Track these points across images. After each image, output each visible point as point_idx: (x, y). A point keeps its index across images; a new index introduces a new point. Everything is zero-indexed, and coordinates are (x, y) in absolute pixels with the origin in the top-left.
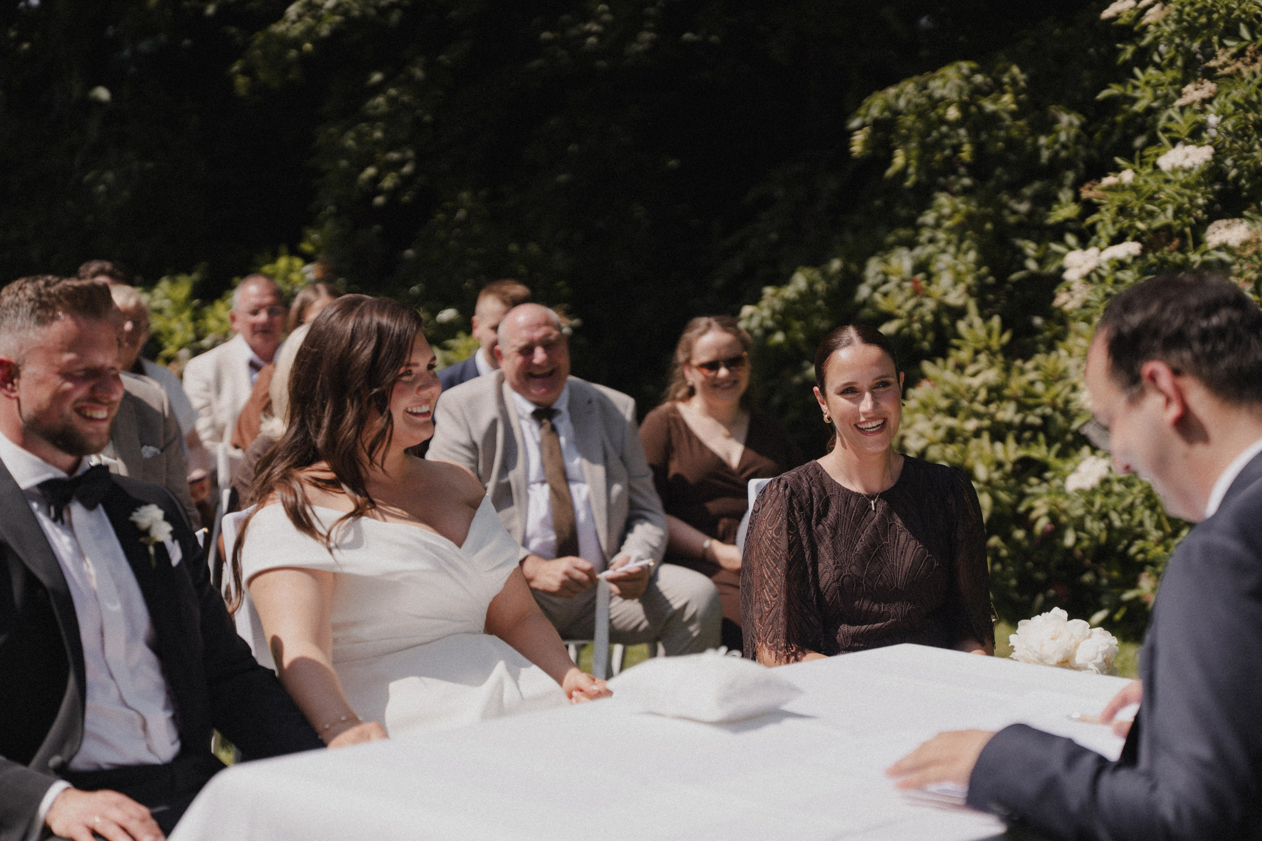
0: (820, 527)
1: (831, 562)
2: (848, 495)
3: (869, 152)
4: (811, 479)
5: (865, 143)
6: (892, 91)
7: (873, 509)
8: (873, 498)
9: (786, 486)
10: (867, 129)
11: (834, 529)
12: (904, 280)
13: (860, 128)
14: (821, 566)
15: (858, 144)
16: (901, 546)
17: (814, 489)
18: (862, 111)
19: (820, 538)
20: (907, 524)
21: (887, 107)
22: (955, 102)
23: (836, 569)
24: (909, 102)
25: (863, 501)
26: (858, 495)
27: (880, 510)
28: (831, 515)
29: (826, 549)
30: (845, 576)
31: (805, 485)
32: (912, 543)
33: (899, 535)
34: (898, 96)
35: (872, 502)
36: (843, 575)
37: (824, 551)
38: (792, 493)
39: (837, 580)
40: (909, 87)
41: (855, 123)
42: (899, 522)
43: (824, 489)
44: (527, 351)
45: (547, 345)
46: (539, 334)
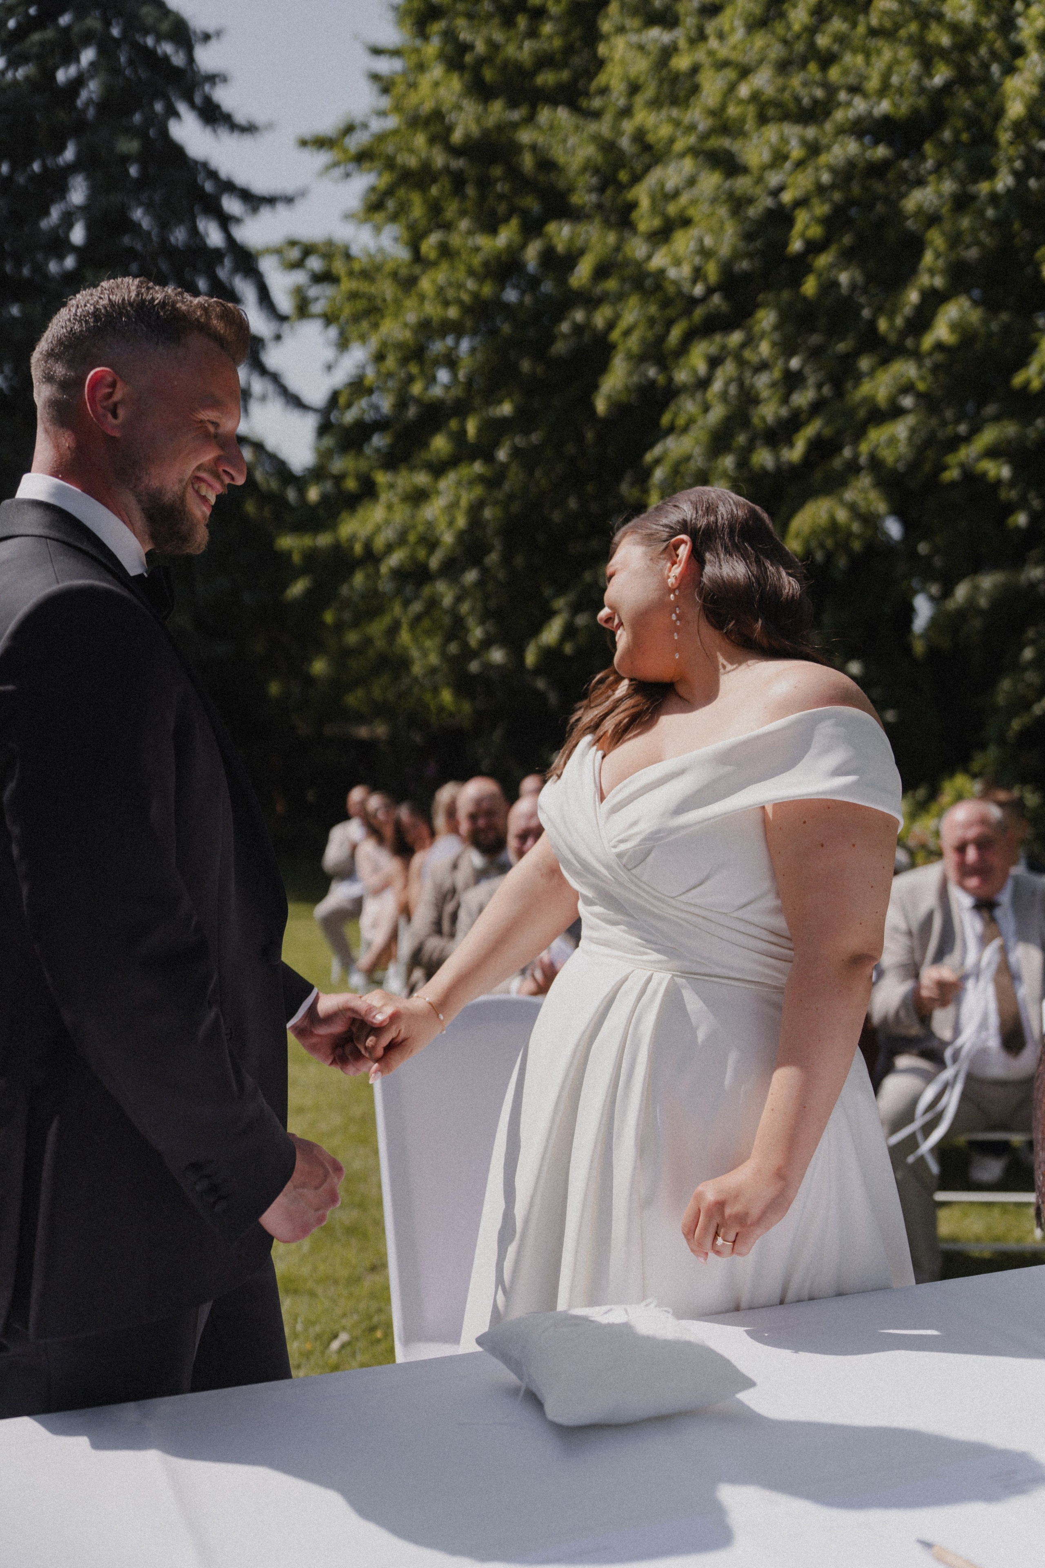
44: (961, 849)
45: (982, 844)
46: (972, 833)
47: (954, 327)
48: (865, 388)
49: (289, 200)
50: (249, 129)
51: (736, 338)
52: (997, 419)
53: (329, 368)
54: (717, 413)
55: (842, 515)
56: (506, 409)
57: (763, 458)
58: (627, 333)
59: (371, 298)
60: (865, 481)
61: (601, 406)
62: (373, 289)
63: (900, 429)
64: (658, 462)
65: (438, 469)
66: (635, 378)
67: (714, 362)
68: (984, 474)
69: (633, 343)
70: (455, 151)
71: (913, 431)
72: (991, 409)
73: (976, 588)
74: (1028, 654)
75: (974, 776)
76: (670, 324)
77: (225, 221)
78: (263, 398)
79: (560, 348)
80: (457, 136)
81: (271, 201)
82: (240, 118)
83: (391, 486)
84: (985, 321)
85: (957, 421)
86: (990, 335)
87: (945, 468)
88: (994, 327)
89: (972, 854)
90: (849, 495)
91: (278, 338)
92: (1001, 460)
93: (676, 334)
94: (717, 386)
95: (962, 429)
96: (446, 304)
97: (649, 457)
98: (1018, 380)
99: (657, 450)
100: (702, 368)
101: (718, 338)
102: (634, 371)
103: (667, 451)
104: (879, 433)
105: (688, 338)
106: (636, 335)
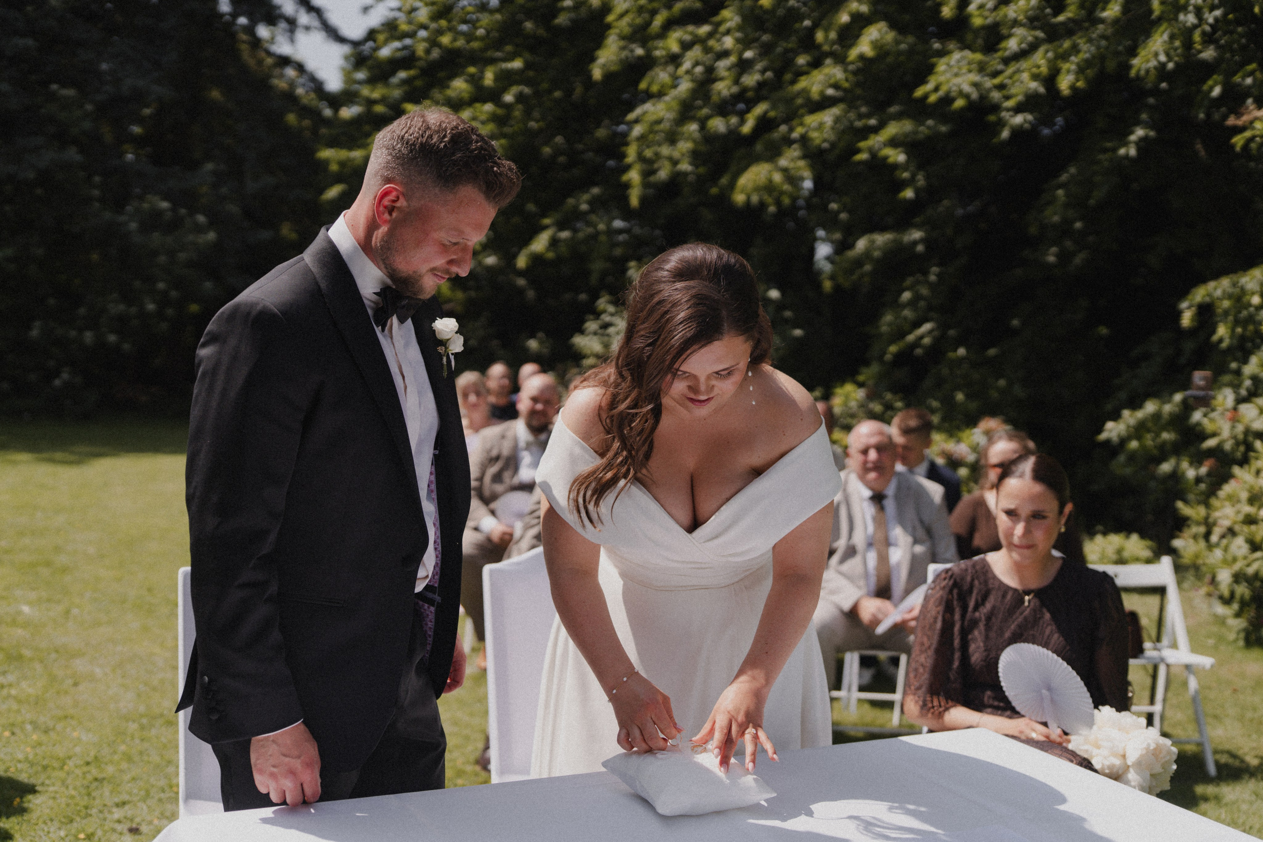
0: (977, 614)
1: (982, 644)
2: (1007, 589)
3: (1196, 323)
4: (976, 572)
5: (1192, 320)
6: (1212, 284)
7: (1026, 604)
8: (1027, 593)
9: (951, 576)
10: (1193, 309)
11: (989, 618)
12: (1227, 410)
13: (1189, 308)
14: (972, 647)
15: (1187, 319)
16: (1045, 637)
17: (976, 582)
18: (1190, 297)
19: (974, 623)
20: (1054, 617)
21: (1209, 295)
22: (1257, 292)
23: (985, 650)
24: (1224, 292)
25: (1018, 597)
26: (1015, 590)
27: (1032, 604)
28: (988, 606)
29: (980, 633)
30: (991, 658)
31: (969, 579)
32: (1056, 636)
33: (1046, 628)
34: (1215, 289)
35: (1027, 598)
36: (991, 657)
37: (977, 634)
38: (956, 585)
39: (985, 661)
40: (1225, 283)
41: (1184, 305)
42: (1047, 616)
43: (986, 582)
44: (865, 452)
45: (879, 448)
46: (874, 440)
47: (875, 44)
48: (803, 83)
51: (705, 29)
52: (898, 117)
53: (366, 9)
54: (685, 86)
55: (777, 177)
56: (517, 64)
57: (718, 125)
58: (621, 16)
60: (794, 152)
61: (597, 73)
63: (827, 117)
64: (637, 121)
66: (624, 54)
67: (686, 46)
68: (886, 158)
69: (624, 25)
71: (837, 120)
72: (894, 109)
73: (873, 242)
74: (906, 296)
75: (861, 385)
76: (654, 13)
78: (307, 28)
79: (562, 20)
84: (897, 42)
85: (869, 116)
86: (899, 53)
87: (858, 151)
88: (903, 46)
89: (873, 455)
90: (783, 162)
92: (900, 149)
93: (658, 21)
94: (687, 65)
95: (873, 122)
97: (631, 116)
98: (919, 92)
99: (638, 111)
100: (675, 48)
101: (690, 28)
102: (623, 48)
103: (645, 113)
104: (812, 120)
105: (668, 26)
106: (626, 20)
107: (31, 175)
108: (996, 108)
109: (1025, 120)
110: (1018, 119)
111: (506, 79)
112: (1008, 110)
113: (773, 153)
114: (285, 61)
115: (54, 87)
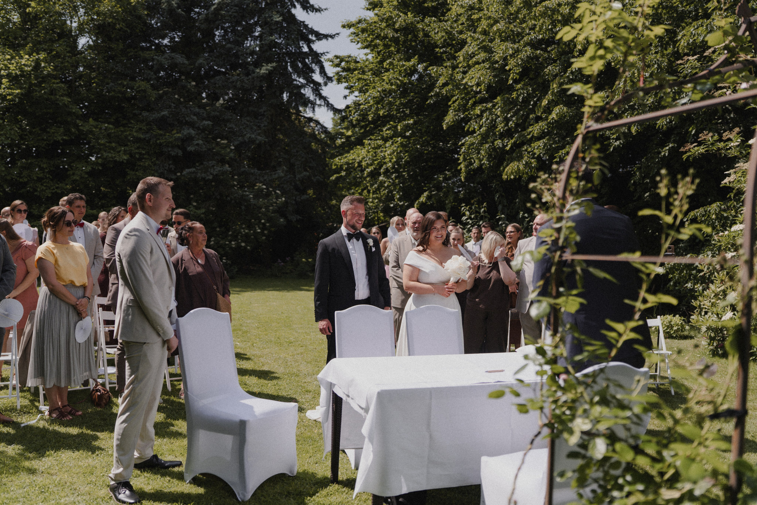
10: (689, 221)
13: (687, 221)
15: (687, 225)
18: (688, 216)
21: (694, 215)
24: (701, 214)
34: (697, 213)
40: (701, 210)
41: (685, 220)
47: (559, 114)
48: (531, 129)
49: (332, 37)
50: (318, 10)
51: (490, 105)
53: (345, 97)
54: (484, 129)
55: (522, 167)
56: (411, 121)
57: (498, 143)
58: (454, 102)
59: (365, 80)
61: (445, 127)
62: (365, 77)
63: (541, 143)
64: (463, 145)
65: (386, 140)
66: (456, 118)
69: (456, 105)
70: (396, 31)
71: (545, 145)
76: (469, 100)
77: (309, 42)
78: (320, 105)
80: (397, 26)
81: (326, 36)
82: (316, 6)
83: (370, 144)
84: (568, 112)
85: (559, 142)
86: (569, 116)
87: (555, 157)
88: (571, 114)
91: (326, 84)
93: (471, 102)
96: (392, 84)
97: (460, 144)
99: (464, 140)
100: (479, 112)
101: (485, 105)
102: (455, 115)
103: (466, 141)
104: (535, 145)
105: (475, 104)
106: (457, 103)
107: (211, 177)
108: (609, 138)
109: (620, 143)
110: (618, 143)
111: (407, 127)
112: (613, 139)
113: (520, 158)
114: (310, 120)
115: (219, 140)
